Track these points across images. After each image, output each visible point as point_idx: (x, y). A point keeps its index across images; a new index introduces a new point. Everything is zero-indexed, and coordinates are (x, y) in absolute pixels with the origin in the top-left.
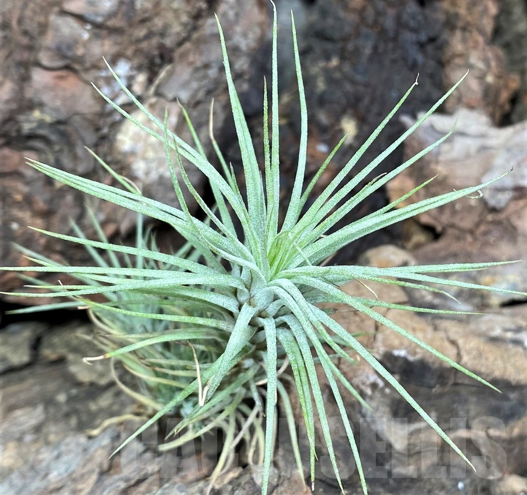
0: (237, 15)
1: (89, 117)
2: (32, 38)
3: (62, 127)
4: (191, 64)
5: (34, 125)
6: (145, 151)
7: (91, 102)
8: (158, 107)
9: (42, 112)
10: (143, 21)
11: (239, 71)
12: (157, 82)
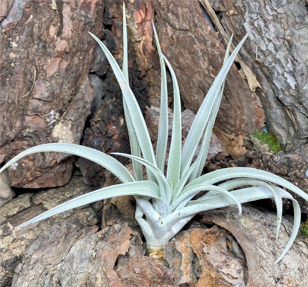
0: (85, 91)
1: (44, 128)
2: (23, 106)
3: (35, 133)
4: (73, 109)
5: (27, 133)
6: (62, 137)
7: (44, 124)
8: (65, 123)
9: (29, 129)
10: (57, 97)
11: (88, 108)
12: (64, 115)
